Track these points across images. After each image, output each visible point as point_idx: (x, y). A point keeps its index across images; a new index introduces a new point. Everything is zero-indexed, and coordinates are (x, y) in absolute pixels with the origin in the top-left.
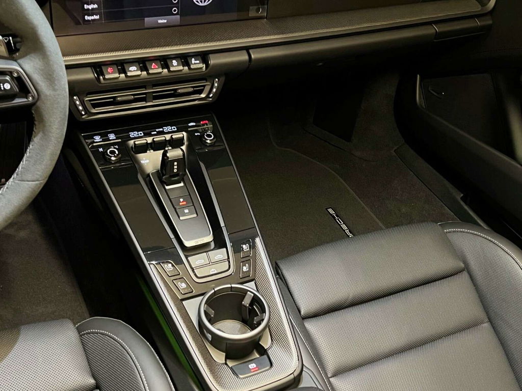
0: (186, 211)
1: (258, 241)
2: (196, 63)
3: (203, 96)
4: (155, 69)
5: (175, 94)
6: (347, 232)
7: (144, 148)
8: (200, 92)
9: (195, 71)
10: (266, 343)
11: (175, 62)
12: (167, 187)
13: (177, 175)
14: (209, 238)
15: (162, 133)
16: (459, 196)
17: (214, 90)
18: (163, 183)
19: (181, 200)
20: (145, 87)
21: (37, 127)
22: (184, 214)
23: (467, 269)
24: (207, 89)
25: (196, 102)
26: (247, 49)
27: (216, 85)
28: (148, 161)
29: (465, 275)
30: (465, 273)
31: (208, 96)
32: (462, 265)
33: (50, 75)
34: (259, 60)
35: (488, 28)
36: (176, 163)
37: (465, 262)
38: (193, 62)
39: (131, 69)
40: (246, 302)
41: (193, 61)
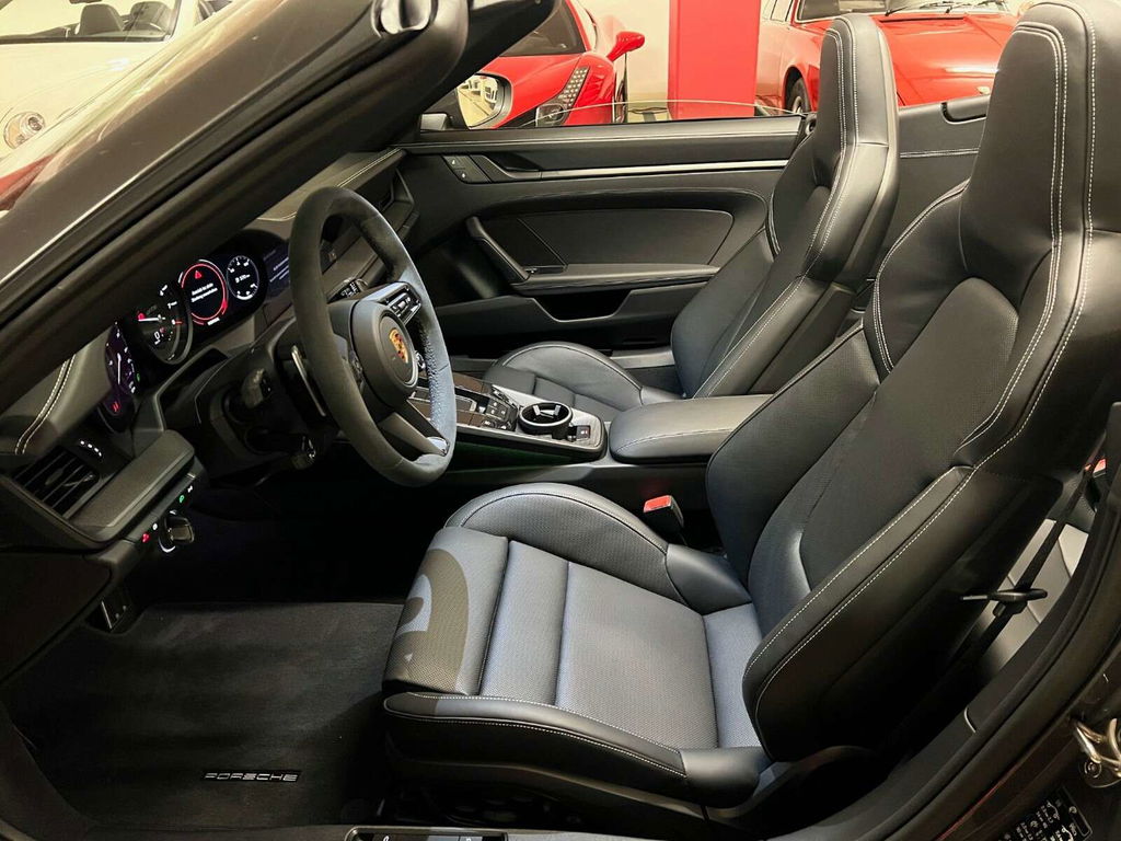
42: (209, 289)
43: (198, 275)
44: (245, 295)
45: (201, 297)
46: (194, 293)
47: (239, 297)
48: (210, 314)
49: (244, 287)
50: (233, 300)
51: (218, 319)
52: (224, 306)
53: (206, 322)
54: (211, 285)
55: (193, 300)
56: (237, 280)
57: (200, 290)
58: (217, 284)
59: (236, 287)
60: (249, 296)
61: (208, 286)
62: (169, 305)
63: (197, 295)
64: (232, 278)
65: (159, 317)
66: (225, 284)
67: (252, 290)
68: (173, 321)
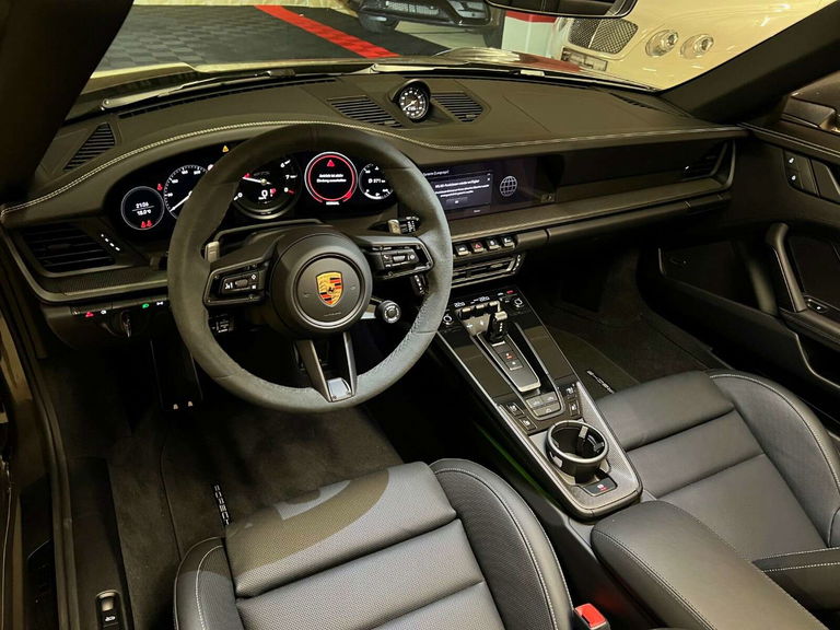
0: (514, 363)
1: (579, 384)
2: (508, 243)
3: (509, 270)
4: (479, 249)
5: (488, 270)
6: (609, 389)
7: (467, 316)
8: (506, 267)
9: (508, 249)
10: (605, 468)
11: (492, 242)
12: (494, 346)
13: (501, 334)
14: (538, 385)
15: (479, 303)
16: (709, 350)
17: (518, 265)
18: (490, 342)
19: (508, 355)
20: (466, 265)
21: (430, 289)
22: (513, 366)
23: (736, 408)
24: (512, 263)
25: (503, 276)
26: (545, 228)
27: (519, 260)
29: (735, 413)
30: (735, 412)
31: (512, 271)
32: (732, 406)
33: (443, 245)
34: (555, 237)
35: (727, 202)
36: (501, 324)
37: (734, 402)
38: (506, 241)
39: (461, 249)
40: (583, 434)
42: (339, 178)
43: (330, 164)
44: (374, 195)
45: (328, 181)
46: (321, 176)
47: (366, 194)
48: (332, 197)
49: (375, 189)
50: (358, 194)
51: (337, 203)
52: (347, 196)
53: (325, 201)
54: (341, 176)
55: (318, 181)
56: (370, 181)
57: (329, 176)
58: (347, 175)
59: (366, 185)
60: (377, 197)
61: (337, 176)
62: (288, 176)
63: (324, 178)
64: (366, 177)
65: (264, 180)
66: (356, 179)
67: (382, 194)
68: (286, 190)
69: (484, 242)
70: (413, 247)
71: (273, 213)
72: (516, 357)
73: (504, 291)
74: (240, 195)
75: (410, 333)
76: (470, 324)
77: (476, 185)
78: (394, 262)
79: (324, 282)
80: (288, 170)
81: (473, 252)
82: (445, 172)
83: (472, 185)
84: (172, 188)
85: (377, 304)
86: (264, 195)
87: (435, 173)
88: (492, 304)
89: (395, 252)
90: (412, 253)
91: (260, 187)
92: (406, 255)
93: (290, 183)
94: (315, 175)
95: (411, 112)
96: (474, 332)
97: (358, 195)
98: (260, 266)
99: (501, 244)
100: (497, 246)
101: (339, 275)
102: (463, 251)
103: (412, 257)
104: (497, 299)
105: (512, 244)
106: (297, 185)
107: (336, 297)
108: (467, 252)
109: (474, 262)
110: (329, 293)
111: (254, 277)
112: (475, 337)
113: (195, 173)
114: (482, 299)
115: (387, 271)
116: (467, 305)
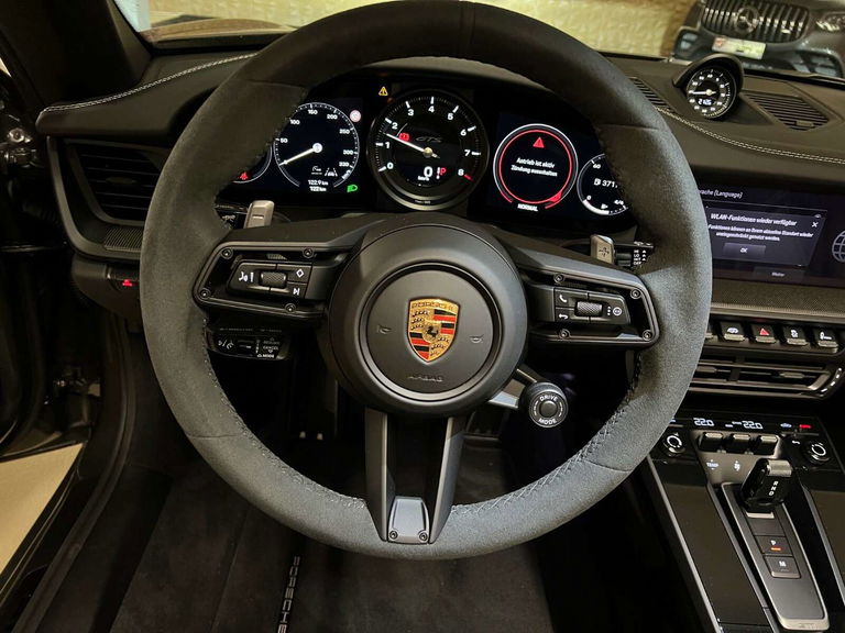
0: (783, 564)
3: (813, 388)
4: (764, 337)
5: (773, 377)
7: (714, 446)
8: (811, 382)
9: (822, 351)
11: (794, 333)
12: (750, 515)
13: (770, 499)
15: (741, 429)
17: (833, 384)
18: (744, 506)
19: (773, 542)
20: (733, 360)
21: (639, 384)
22: (779, 569)
24: (823, 379)
25: (799, 395)
27: (838, 376)
28: (717, 465)
31: (818, 391)
33: (690, 304)
36: (776, 483)
38: (822, 338)
39: (729, 330)
41: (822, 336)
42: (547, 169)
43: (538, 143)
44: (598, 207)
45: (528, 171)
46: (519, 161)
47: (585, 203)
48: (529, 198)
49: (600, 197)
51: (535, 209)
52: (556, 199)
53: (517, 202)
54: (551, 165)
55: (514, 168)
56: (598, 182)
57: (531, 163)
58: (562, 167)
59: (588, 187)
60: (603, 211)
61: (545, 165)
62: (468, 151)
63: (523, 166)
64: (591, 174)
65: (429, 150)
66: (576, 177)
67: (612, 207)
68: (461, 172)
69: (779, 328)
70: (625, 292)
71: (433, 203)
72: (789, 553)
73: (795, 423)
74: (390, 166)
75: (576, 457)
76: (714, 463)
77: (789, 228)
78: (577, 312)
79: (422, 315)
80: (470, 141)
81: (752, 340)
82: (734, 195)
83: (781, 227)
84: (288, 131)
85: (528, 383)
86: (427, 174)
87: (717, 193)
88: (765, 438)
89: (585, 294)
90: (618, 304)
91: (424, 161)
92: (604, 304)
93: (470, 164)
94: (509, 159)
95: (703, 106)
96: (717, 478)
97: (572, 201)
98: (321, 257)
99: (812, 339)
100: (803, 342)
101: (454, 309)
102: (733, 334)
103: (617, 311)
104: (776, 431)
105: (834, 345)
106: (479, 168)
107: (439, 348)
108: (741, 338)
109: (749, 357)
110: (427, 338)
111: (300, 273)
112: (717, 487)
113: (329, 117)
114: (748, 424)
115: (558, 326)
116: (719, 427)
